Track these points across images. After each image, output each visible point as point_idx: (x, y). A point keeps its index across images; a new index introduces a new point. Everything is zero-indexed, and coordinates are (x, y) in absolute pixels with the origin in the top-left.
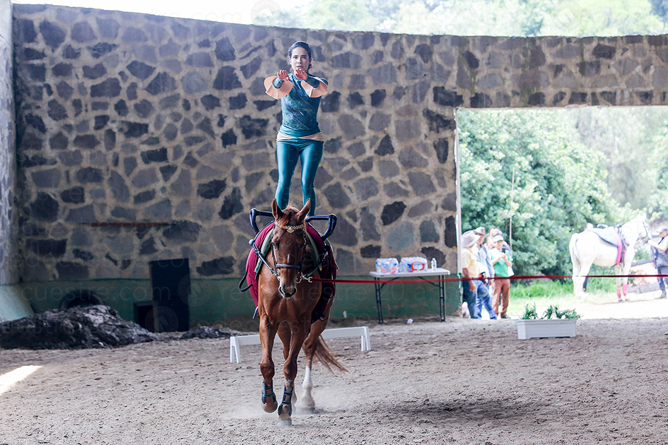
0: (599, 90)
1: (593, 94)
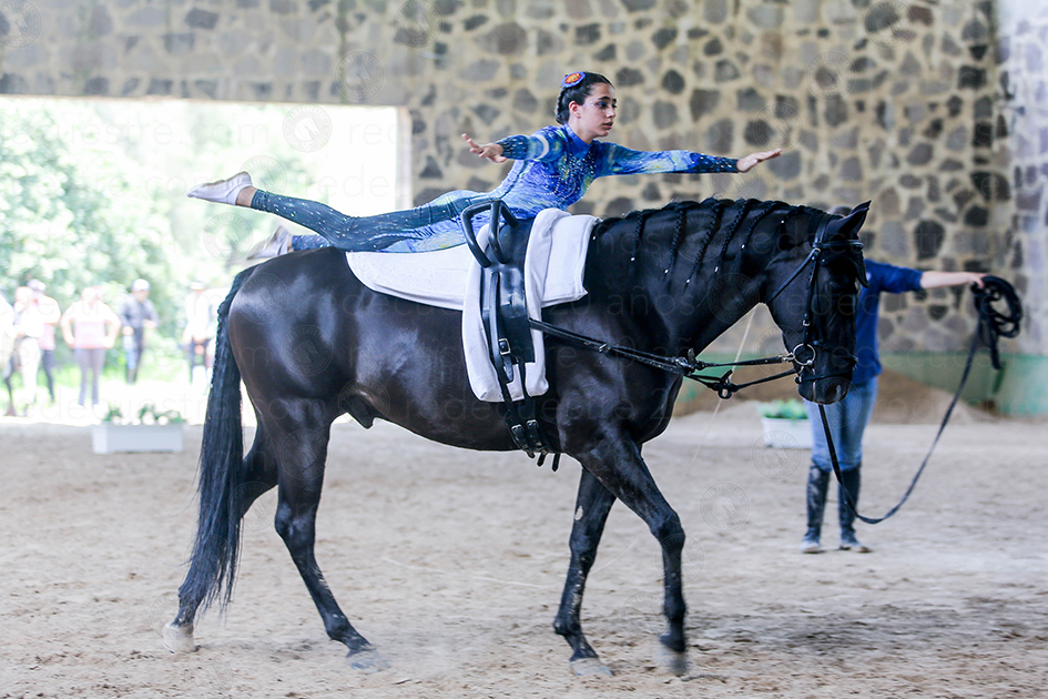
0: (192, 77)
1: (184, 84)
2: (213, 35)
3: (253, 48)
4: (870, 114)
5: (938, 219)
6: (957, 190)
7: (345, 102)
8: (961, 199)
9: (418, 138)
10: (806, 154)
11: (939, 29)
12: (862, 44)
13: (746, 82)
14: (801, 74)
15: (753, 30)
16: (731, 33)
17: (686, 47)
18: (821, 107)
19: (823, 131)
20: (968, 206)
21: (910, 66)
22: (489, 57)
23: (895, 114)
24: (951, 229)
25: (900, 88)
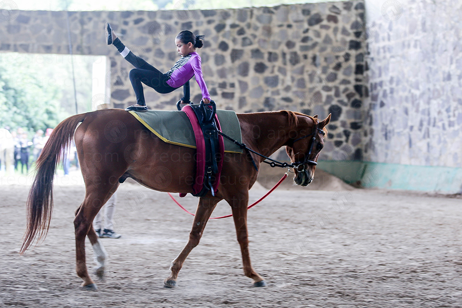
0: (19, 43)
1: (15, 46)
2: (27, 26)
3: (44, 31)
4: (310, 60)
5: (339, 105)
6: (348, 92)
7: (82, 53)
8: (349, 96)
9: (113, 68)
10: (281, 77)
11: (340, 25)
12: (306, 31)
13: (255, 46)
14: (280, 43)
15: (259, 24)
16: (249, 26)
17: (229, 32)
18: (288, 57)
19: (289, 67)
20: (352, 99)
21: (327, 40)
22: (144, 35)
23: (321, 60)
24: (345, 109)
25: (323, 50)
